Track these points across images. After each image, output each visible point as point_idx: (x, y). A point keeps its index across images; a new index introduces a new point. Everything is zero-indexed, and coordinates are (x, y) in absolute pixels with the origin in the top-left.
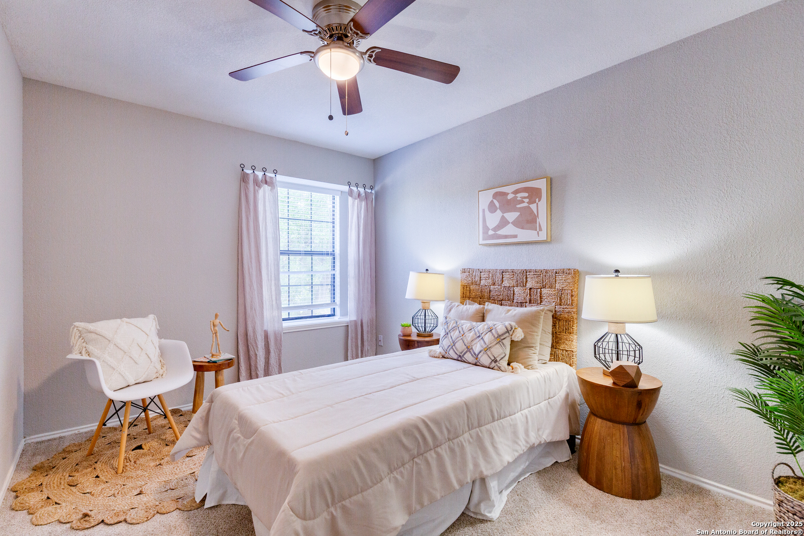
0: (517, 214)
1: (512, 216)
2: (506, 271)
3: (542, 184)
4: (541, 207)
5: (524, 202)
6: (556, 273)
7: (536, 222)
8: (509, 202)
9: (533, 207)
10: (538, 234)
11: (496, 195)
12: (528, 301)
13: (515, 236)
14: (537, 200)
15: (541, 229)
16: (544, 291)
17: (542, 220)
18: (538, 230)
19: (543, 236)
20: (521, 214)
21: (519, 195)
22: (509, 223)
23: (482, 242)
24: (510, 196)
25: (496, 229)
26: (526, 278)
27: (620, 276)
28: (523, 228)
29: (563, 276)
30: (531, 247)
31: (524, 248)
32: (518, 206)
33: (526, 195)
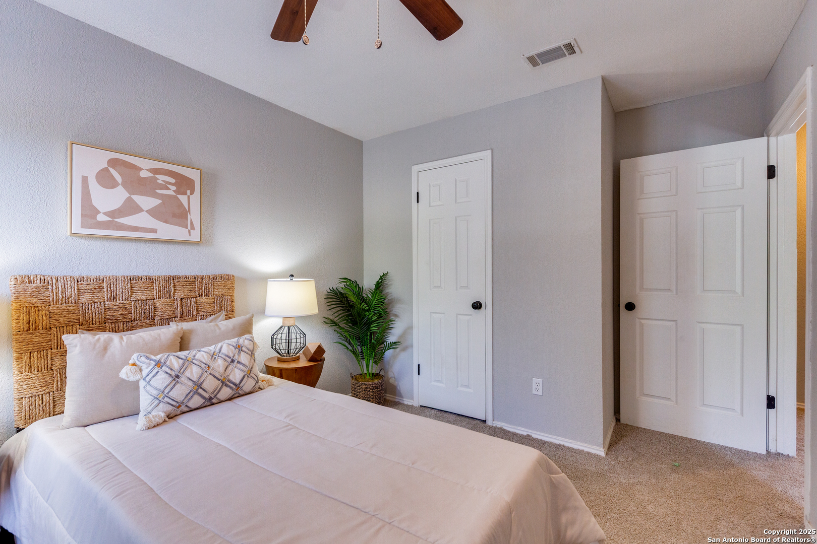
0: (157, 202)
1: (147, 202)
2: (138, 278)
3: (194, 175)
4: (193, 202)
5: (169, 189)
6: (213, 279)
7: (187, 219)
8: (142, 182)
9: (183, 199)
10: (189, 232)
11: (113, 163)
12: (179, 315)
13: (154, 231)
14: (188, 192)
15: (193, 228)
16: (201, 300)
17: (194, 216)
18: (189, 228)
19: (195, 236)
20: (163, 203)
21: (161, 179)
22: (142, 210)
23: (77, 229)
24: (144, 174)
25: (112, 214)
26: (174, 286)
27: (294, 279)
28: (166, 222)
29: (223, 282)
30: (171, 247)
31: (161, 248)
32: (158, 191)
33: (173, 181)
